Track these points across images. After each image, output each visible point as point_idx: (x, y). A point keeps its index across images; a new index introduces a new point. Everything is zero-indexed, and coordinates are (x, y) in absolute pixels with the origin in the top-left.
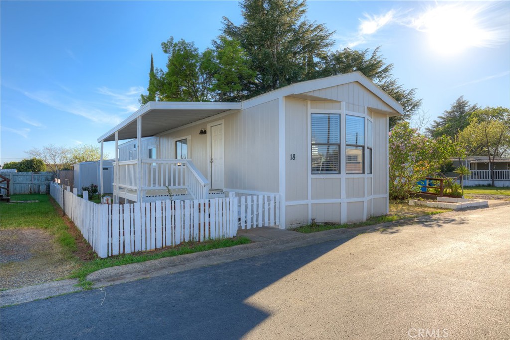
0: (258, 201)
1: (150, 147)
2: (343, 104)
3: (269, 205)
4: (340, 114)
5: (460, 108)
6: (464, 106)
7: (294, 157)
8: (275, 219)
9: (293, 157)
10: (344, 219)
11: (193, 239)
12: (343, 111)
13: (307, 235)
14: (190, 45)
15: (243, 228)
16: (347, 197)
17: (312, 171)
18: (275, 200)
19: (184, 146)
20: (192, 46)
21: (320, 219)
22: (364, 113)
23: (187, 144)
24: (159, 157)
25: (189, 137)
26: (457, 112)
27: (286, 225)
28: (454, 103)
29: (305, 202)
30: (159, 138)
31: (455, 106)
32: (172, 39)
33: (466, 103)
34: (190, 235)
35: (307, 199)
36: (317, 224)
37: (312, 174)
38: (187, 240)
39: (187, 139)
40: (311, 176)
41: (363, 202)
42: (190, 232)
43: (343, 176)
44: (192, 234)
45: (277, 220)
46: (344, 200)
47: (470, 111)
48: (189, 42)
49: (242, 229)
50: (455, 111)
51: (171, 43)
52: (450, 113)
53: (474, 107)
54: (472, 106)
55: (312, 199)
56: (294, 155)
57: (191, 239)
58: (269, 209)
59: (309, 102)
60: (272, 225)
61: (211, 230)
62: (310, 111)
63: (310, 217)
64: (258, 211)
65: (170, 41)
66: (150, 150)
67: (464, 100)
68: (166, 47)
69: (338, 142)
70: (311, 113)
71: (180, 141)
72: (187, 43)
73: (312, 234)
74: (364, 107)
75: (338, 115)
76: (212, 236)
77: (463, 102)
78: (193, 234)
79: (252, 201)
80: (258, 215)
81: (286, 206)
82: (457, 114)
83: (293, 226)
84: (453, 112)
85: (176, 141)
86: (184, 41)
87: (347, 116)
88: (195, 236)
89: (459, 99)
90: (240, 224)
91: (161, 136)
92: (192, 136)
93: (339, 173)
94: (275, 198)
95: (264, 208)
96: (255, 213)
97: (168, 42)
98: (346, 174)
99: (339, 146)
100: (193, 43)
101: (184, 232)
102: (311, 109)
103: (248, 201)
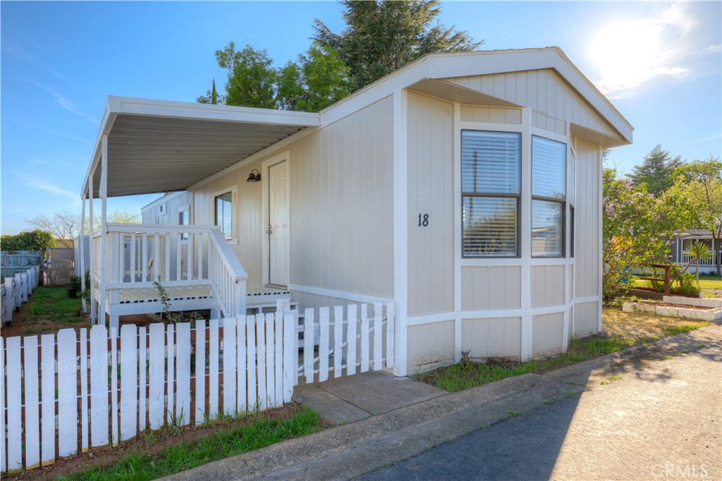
0: (345, 318)
1: (180, 210)
2: (527, 113)
3: (372, 324)
4: (520, 134)
5: (657, 163)
6: (662, 159)
7: (426, 220)
8: (384, 355)
9: (424, 220)
10: (526, 351)
11: (175, 420)
12: (528, 127)
13: (457, 397)
14: (260, 55)
15: (310, 380)
16: (535, 304)
17: (463, 251)
18: (384, 314)
19: (227, 204)
20: (264, 57)
21: (480, 352)
22: (565, 135)
23: (230, 201)
24: (192, 223)
25: (234, 189)
26: (652, 168)
27: (409, 368)
28: (648, 155)
29: (447, 316)
30: (192, 194)
31: (650, 160)
32: (232, 45)
33: (666, 155)
34: (166, 410)
35: (453, 310)
36: (474, 361)
37: (463, 257)
38: (156, 424)
39: (231, 192)
40: (459, 262)
41: (563, 313)
42: (166, 403)
43: (526, 262)
44: (170, 409)
45: (389, 357)
46: (528, 312)
47: (670, 166)
48: (258, 50)
49: (307, 382)
50: (650, 167)
51: (231, 51)
52: (642, 170)
53: (675, 162)
54: (673, 159)
55: (464, 308)
56: (426, 217)
57: (170, 420)
58: (372, 334)
59: (457, 106)
60: (378, 367)
61: (225, 393)
62: (460, 124)
63: (458, 347)
64: (345, 339)
65: (229, 48)
66: (181, 215)
67: (662, 150)
68: (223, 58)
69: (516, 191)
70: (462, 130)
71: (221, 196)
72: (255, 51)
73: (467, 393)
74: (566, 122)
75: (516, 136)
76: (229, 408)
77: (661, 153)
78: (175, 407)
79: (332, 318)
80: (345, 349)
81: (408, 326)
82: (652, 171)
83: (423, 367)
84: (647, 167)
85: (216, 198)
86: (251, 49)
87: (535, 140)
88: (178, 415)
89: (655, 149)
90: (303, 371)
91: (195, 191)
92: (238, 188)
93: (519, 255)
94: (384, 308)
95: (359, 331)
96: (339, 344)
97: (226, 50)
98: (532, 257)
99: (518, 198)
100: (264, 52)
101: (147, 405)
102: (461, 120)
103: (321, 318)
